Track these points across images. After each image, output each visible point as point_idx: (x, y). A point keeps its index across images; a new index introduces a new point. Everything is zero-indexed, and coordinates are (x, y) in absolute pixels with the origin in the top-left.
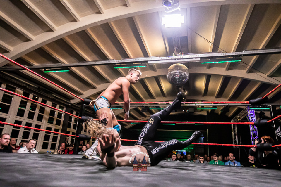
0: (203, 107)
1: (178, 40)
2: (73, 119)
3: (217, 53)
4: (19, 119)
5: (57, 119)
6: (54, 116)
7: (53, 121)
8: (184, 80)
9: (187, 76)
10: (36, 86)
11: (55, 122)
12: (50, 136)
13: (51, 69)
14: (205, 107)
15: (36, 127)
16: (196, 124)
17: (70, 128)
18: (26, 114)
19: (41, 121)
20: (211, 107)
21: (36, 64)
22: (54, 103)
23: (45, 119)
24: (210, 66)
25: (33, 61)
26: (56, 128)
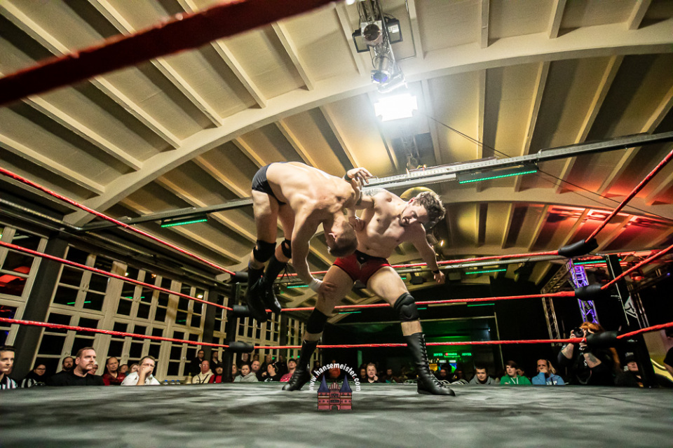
0: (480, 268)
1: (413, 143)
2: (224, 313)
3: (491, 159)
4: (122, 319)
5: (193, 315)
6: (186, 309)
7: (185, 318)
10: (148, 255)
11: (189, 321)
12: (181, 348)
13: (173, 219)
14: (484, 267)
15: (153, 335)
16: (469, 303)
17: (219, 330)
18: (135, 308)
19: (163, 320)
20: (497, 266)
21: (147, 213)
22: (185, 283)
23: (171, 316)
24: (483, 187)
25: (142, 207)
26: (193, 333)
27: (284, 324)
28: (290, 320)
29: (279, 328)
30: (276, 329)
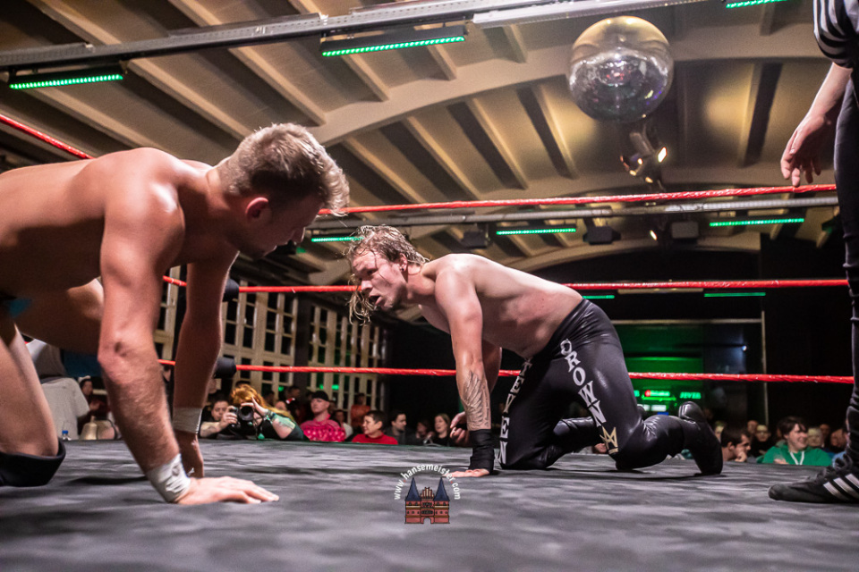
0: (742, 214)
8: (650, 94)
9: (665, 72)
14: (751, 213)
16: (708, 290)
24: (776, 21)
27: (305, 319)
28: (318, 311)
29: (293, 327)
30: (287, 328)
